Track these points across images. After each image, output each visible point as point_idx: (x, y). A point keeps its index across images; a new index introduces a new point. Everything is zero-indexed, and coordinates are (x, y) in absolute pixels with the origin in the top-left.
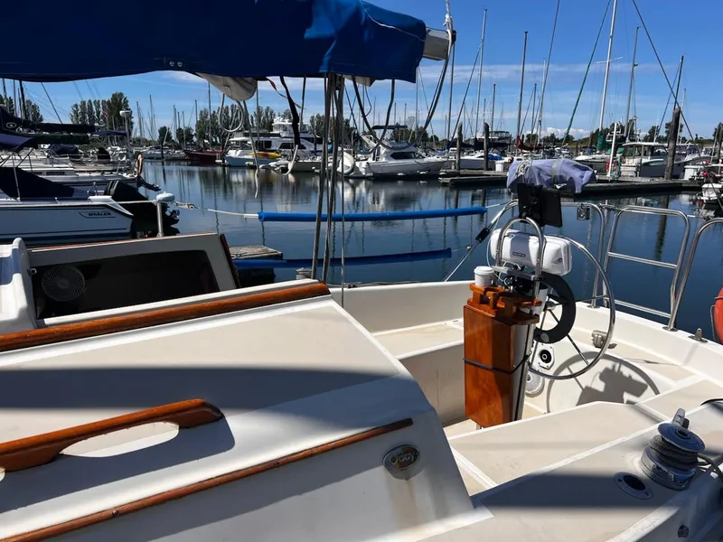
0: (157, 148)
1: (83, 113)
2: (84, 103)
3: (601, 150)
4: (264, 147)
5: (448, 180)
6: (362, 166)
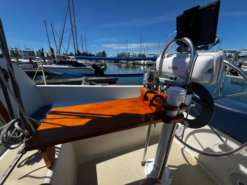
6: (145, 63)
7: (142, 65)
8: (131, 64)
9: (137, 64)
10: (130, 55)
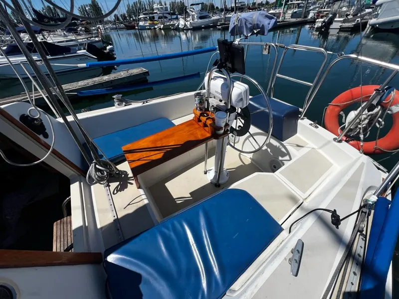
0: (114, 24)
1: (83, 11)
2: (82, 6)
3: (279, 7)
4: (152, 19)
5: (220, 27)
6: (188, 24)
7: (183, 30)
8: (160, 29)
9: (173, 29)
10: (155, 6)
